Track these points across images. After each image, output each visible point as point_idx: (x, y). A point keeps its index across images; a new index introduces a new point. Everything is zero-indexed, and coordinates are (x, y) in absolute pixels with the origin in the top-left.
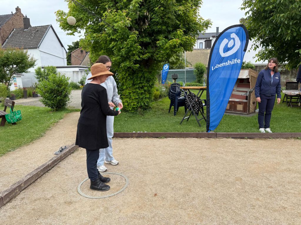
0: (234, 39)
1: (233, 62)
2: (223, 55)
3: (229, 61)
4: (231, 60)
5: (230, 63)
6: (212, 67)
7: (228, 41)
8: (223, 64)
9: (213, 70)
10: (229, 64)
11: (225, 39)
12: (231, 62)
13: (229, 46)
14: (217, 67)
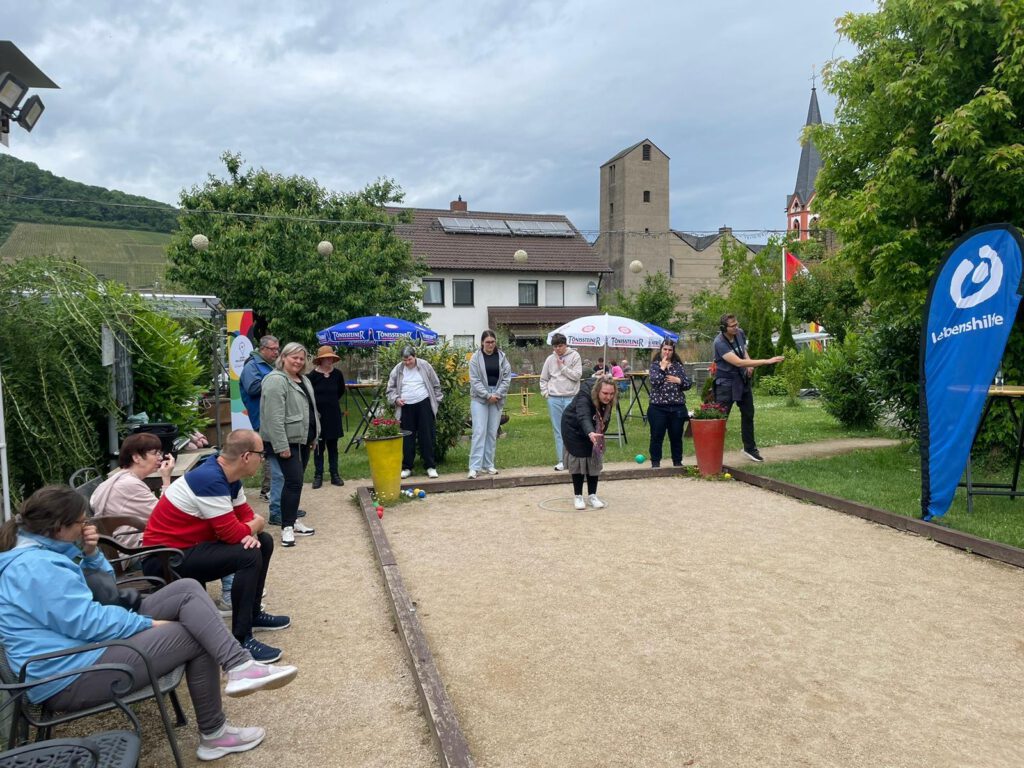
0: (988, 261)
1: (985, 321)
2: (961, 302)
3: (974, 319)
4: (979, 317)
5: (978, 325)
6: (933, 334)
7: (972, 266)
8: (961, 326)
9: (935, 341)
10: (975, 328)
11: (965, 261)
12: (979, 322)
13: (976, 279)
14: (946, 335)
